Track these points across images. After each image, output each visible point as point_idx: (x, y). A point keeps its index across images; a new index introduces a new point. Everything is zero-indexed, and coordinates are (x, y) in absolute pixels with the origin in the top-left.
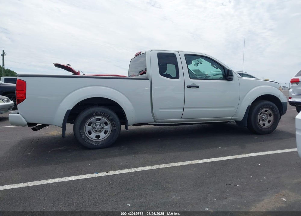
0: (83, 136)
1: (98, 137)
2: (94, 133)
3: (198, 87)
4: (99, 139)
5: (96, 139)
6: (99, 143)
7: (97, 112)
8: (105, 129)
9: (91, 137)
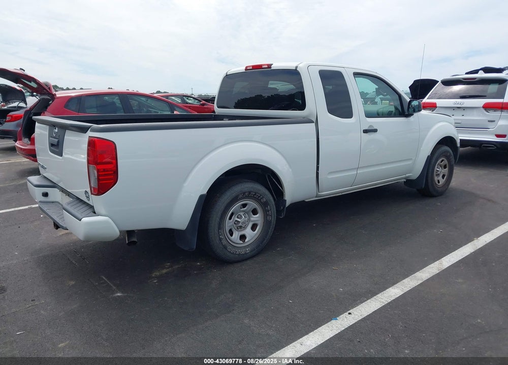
0: (224, 242)
1: (243, 237)
2: (237, 232)
3: (375, 131)
4: (246, 240)
5: (241, 242)
6: (248, 249)
7: (244, 193)
8: (252, 221)
9: (233, 240)
